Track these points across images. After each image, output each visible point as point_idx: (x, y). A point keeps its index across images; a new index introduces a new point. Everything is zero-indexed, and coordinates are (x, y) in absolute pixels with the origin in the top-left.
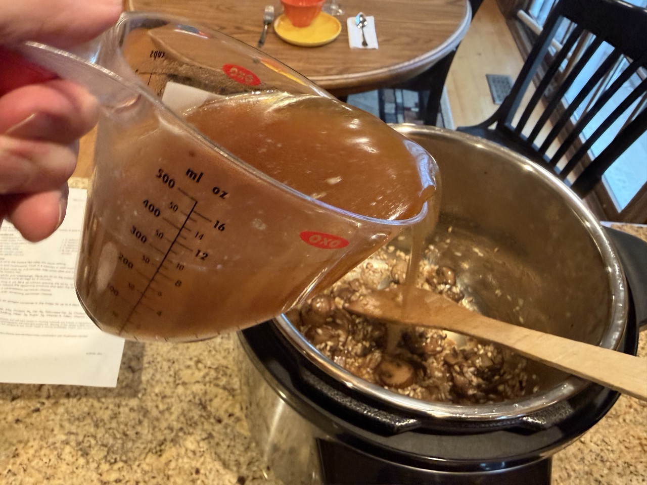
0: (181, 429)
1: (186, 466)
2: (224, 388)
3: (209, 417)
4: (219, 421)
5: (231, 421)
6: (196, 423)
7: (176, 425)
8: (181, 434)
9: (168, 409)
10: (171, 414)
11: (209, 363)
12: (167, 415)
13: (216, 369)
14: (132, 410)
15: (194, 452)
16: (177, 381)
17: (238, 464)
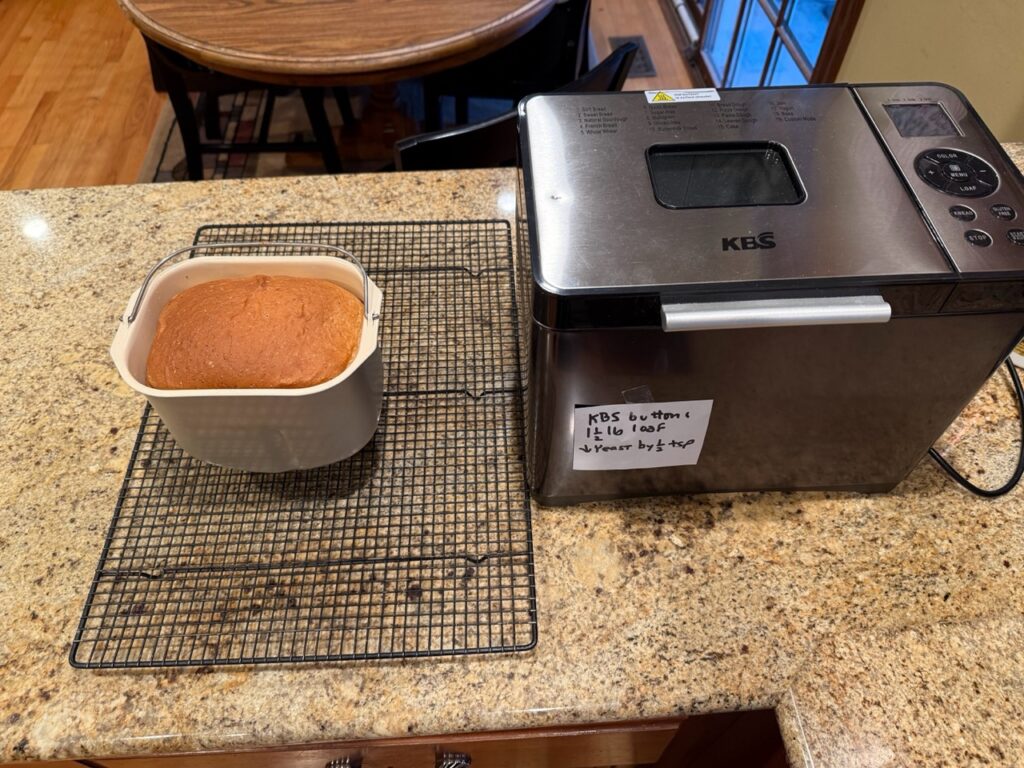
0: (57, 401)
1: (59, 428)
2: (104, 363)
3: (86, 388)
4: (96, 390)
5: (108, 388)
6: (72, 395)
7: (51, 399)
8: (56, 405)
9: (43, 387)
10: (47, 391)
11: (89, 345)
12: (42, 392)
13: (97, 349)
14: (6, 393)
15: (69, 417)
16: (54, 362)
17: (112, 419)
